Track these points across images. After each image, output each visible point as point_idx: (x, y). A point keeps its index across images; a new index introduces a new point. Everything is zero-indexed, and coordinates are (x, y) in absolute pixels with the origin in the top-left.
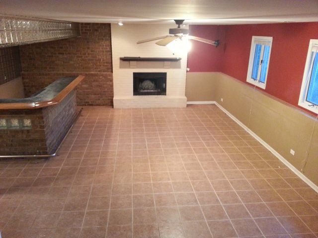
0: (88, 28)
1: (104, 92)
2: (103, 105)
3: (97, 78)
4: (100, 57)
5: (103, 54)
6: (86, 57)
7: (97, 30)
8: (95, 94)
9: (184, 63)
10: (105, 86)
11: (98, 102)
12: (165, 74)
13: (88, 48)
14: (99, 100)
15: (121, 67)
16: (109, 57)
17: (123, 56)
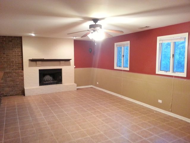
0: (4, 40)
1: (16, 85)
2: (16, 95)
3: (11, 74)
4: (13, 60)
5: (15, 58)
6: (2, 60)
7: (11, 41)
8: (9, 87)
9: (72, 62)
10: (17, 80)
11: (11, 93)
12: (61, 70)
13: (4, 54)
14: (12, 91)
15: (30, 66)
16: (20, 59)
17: (31, 58)
